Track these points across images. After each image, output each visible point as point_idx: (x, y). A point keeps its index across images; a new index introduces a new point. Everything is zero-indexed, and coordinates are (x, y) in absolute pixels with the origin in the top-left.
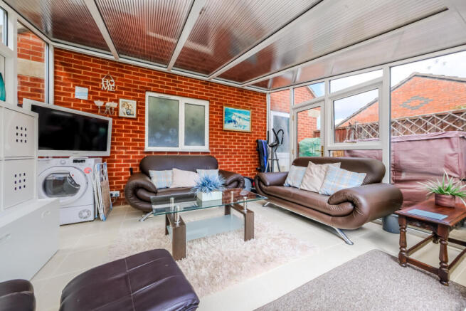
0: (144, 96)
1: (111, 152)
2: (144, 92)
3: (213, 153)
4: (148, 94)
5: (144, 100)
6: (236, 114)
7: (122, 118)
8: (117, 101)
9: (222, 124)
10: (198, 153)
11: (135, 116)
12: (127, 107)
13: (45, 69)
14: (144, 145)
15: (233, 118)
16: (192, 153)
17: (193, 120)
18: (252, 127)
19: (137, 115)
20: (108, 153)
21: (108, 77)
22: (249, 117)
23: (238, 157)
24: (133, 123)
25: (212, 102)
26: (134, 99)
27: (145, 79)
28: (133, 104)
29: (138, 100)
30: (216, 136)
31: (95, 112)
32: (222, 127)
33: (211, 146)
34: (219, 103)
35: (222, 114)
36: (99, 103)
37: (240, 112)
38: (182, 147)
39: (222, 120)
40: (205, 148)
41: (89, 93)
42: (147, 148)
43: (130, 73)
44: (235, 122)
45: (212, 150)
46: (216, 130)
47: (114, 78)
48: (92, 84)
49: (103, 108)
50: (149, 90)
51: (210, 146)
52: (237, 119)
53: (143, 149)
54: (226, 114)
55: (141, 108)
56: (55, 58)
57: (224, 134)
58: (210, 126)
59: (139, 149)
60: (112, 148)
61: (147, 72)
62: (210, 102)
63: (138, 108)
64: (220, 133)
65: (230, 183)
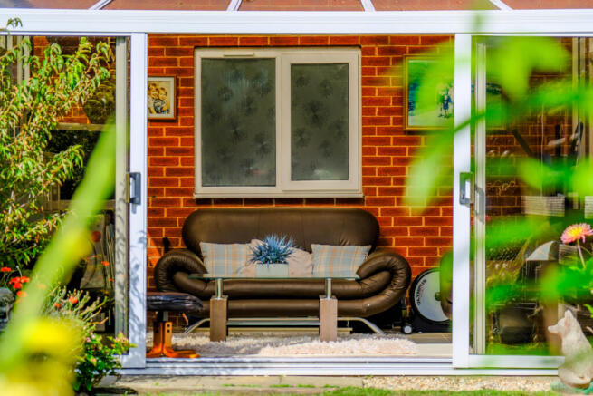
0: (192, 62)
3: (377, 202)
4: (201, 55)
5: (192, 72)
9: (401, 111)
10: (329, 200)
11: (171, 115)
14: (192, 182)
16: (310, 201)
17: (315, 106)
19: (177, 111)
24: (169, 132)
25: (371, 51)
26: (170, 73)
28: (167, 82)
30: (382, 151)
32: (401, 121)
33: (368, 180)
35: (401, 82)
38: (285, 185)
39: (400, 101)
40: (352, 185)
42: (201, 191)
45: (372, 191)
46: (382, 131)
50: (201, 46)
51: (365, 181)
53: (190, 192)
55: (184, 92)
57: (405, 142)
58: (365, 121)
59: (181, 192)
62: (365, 52)
63: (177, 93)
64: (397, 141)
65: (370, 275)
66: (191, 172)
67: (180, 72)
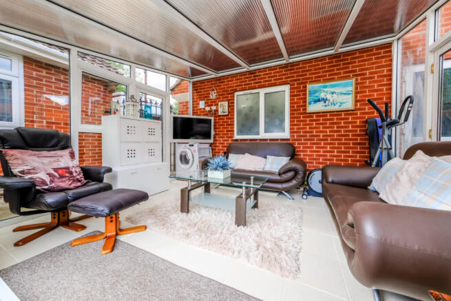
0: (234, 96)
1: (214, 140)
2: (234, 93)
3: (294, 140)
4: (236, 94)
5: (233, 99)
6: (326, 90)
7: (220, 116)
8: (217, 105)
9: (305, 106)
10: (277, 140)
11: (227, 114)
12: (223, 108)
13: (188, 96)
14: (233, 134)
15: (322, 95)
16: (271, 140)
17: (273, 107)
18: (356, 101)
19: (229, 112)
20: (211, 141)
21: (213, 90)
22: (351, 88)
23: (330, 144)
24: (227, 119)
25: (294, 84)
26: (227, 100)
27: (234, 83)
28: (226, 104)
29: (228, 100)
30: (298, 121)
31: (207, 115)
32: (305, 109)
33: (292, 132)
34: (302, 83)
35: (305, 94)
36: (208, 109)
37: (333, 86)
38: (263, 135)
39: (305, 102)
40: (286, 134)
41: (206, 103)
42: (236, 137)
43: (224, 82)
44: (325, 100)
45: (293, 136)
46: (298, 114)
47: (217, 89)
48: (206, 97)
49: (210, 111)
50: (236, 91)
52: (329, 97)
53: (233, 137)
54: (310, 94)
55: (231, 106)
56: (193, 87)
57: (307, 117)
58: (291, 111)
59: (230, 137)
60: (214, 137)
61: (234, 77)
62: (291, 85)
63: (229, 106)
64: (303, 117)
65: (285, 172)
66: (233, 131)
67: (229, 100)
